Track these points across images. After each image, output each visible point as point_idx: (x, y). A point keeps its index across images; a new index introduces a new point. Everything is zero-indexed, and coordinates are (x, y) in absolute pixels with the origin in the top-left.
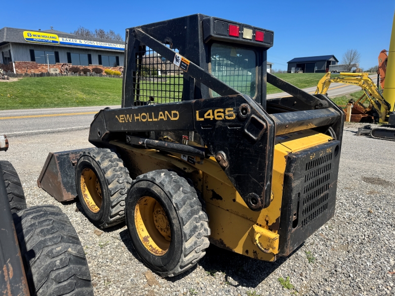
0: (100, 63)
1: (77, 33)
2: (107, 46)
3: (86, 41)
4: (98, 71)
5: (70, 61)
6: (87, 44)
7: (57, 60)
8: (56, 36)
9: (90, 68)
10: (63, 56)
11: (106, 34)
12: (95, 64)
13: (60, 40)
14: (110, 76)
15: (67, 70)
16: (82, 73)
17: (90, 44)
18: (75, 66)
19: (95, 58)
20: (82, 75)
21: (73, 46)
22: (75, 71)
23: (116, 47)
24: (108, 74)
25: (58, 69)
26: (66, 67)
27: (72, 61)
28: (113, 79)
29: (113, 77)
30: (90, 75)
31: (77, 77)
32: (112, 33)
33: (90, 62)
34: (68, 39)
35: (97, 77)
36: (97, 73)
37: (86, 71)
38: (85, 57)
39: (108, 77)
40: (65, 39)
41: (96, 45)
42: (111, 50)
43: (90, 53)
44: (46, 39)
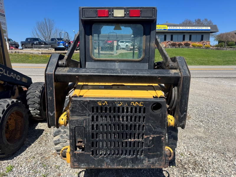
0: (190, 40)
1: (184, 23)
2: (196, 29)
3: (183, 27)
4: (187, 45)
5: (172, 40)
6: (183, 29)
7: (165, 40)
8: (166, 26)
9: (183, 43)
10: (168, 37)
11: (202, 21)
12: (187, 41)
13: (168, 28)
14: (194, 48)
15: (169, 45)
16: (177, 46)
17: (185, 29)
18: (174, 42)
19: (187, 37)
20: (177, 48)
21: (174, 31)
22: (173, 45)
23: (202, 29)
24: (194, 46)
25: (164, 45)
26: (169, 43)
27: (173, 40)
28: (196, 49)
29: (197, 48)
30: (182, 47)
31: (174, 48)
32: (206, 20)
33: (184, 40)
34: (172, 27)
35: (186, 49)
36: (186, 46)
37: (180, 45)
38: (181, 36)
39: (193, 49)
40: (171, 27)
41: (189, 29)
42: (198, 31)
43: (184, 34)
44: (161, 28)
